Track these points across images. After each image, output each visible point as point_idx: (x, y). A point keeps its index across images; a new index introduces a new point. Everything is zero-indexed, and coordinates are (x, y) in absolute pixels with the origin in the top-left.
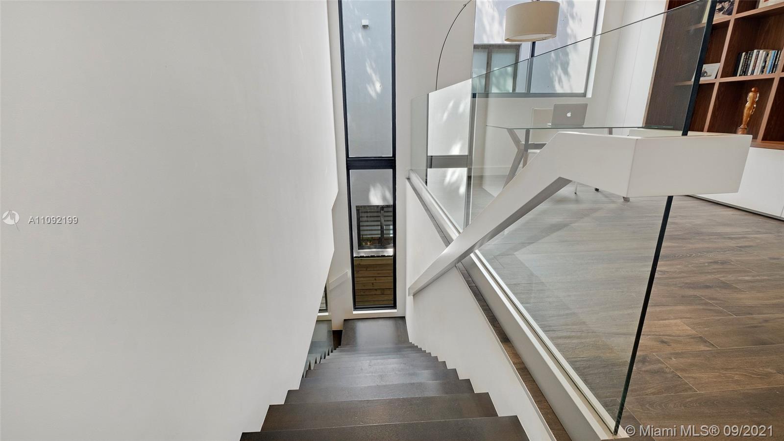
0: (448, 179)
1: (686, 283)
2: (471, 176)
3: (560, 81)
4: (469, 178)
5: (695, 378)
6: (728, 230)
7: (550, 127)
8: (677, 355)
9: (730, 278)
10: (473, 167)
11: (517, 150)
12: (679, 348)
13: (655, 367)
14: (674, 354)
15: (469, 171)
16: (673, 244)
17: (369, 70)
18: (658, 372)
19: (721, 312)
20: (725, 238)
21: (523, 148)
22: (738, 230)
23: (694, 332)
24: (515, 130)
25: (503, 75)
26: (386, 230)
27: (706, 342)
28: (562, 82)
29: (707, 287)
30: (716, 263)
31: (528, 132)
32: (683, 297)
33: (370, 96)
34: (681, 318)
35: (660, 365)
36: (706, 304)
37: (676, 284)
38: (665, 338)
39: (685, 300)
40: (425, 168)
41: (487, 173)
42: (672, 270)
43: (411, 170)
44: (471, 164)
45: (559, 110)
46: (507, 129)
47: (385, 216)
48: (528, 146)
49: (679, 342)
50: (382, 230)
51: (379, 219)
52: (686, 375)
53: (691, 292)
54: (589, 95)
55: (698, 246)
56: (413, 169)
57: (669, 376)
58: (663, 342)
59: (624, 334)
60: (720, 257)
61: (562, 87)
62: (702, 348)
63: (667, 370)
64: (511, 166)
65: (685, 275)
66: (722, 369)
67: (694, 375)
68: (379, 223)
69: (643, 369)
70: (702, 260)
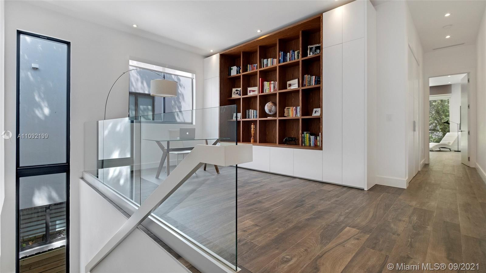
0: (110, 175)
1: (247, 205)
2: (133, 171)
3: (178, 115)
4: (132, 172)
5: (257, 241)
6: (256, 180)
7: (179, 140)
8: (250, 234)
9: (260, 198)
10: (134, 165)
11: (163, 153)
12: (250, 231)
13: (244, 242)
14: (249, 234)
15: (132, 167)
16: (240, 190)
17: (37, 99)
18: (245, 244)
19: (260, 213)
20: (256, 183)
21: (166, 151)
22: (260, 179)
23: (253, 223)
24: (161, 142)
25: (146, 110)
26: (51, 226)
27: (258, 226)
28: (179, 116)
29: (254, 204)
30: (255, 194)
31: (168, 142)
32: (247, 210)
33: (38, 117)
34: (248, 219)
35: (245, 241)
36: (255, 211)
37: (244, 206)
38: (245, 229)
39: (248, 211)
40: (96, 169)
41: (143, 168)
42: (241, 201)
43: (84, 171)
44: (133, 163)
45: (183, 131)
46: (156, 141)
47: (50, 214)
48: (169, 150)
49: (249, 229)
50: (47, 227)
51: (44, 218)
52: (254, 241)
53: (250, 208)
54: (194, 123)
55: (248, 188)
56: (86, 170)
57: (249, 243)
58: (244, 231)
59: (230, 233)
60: (256, 191)
61: (179, 118)
62: (257, 228)
63: (248, 242)
64: (160, 162)
65: (246, 201)
66: (264, 234)
67: (257, 240)
68: (44, 221)
69: (240, 245)
70: (250, 194)
